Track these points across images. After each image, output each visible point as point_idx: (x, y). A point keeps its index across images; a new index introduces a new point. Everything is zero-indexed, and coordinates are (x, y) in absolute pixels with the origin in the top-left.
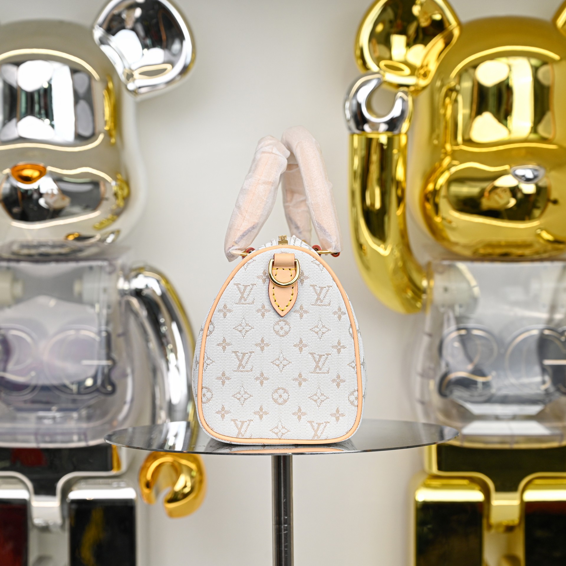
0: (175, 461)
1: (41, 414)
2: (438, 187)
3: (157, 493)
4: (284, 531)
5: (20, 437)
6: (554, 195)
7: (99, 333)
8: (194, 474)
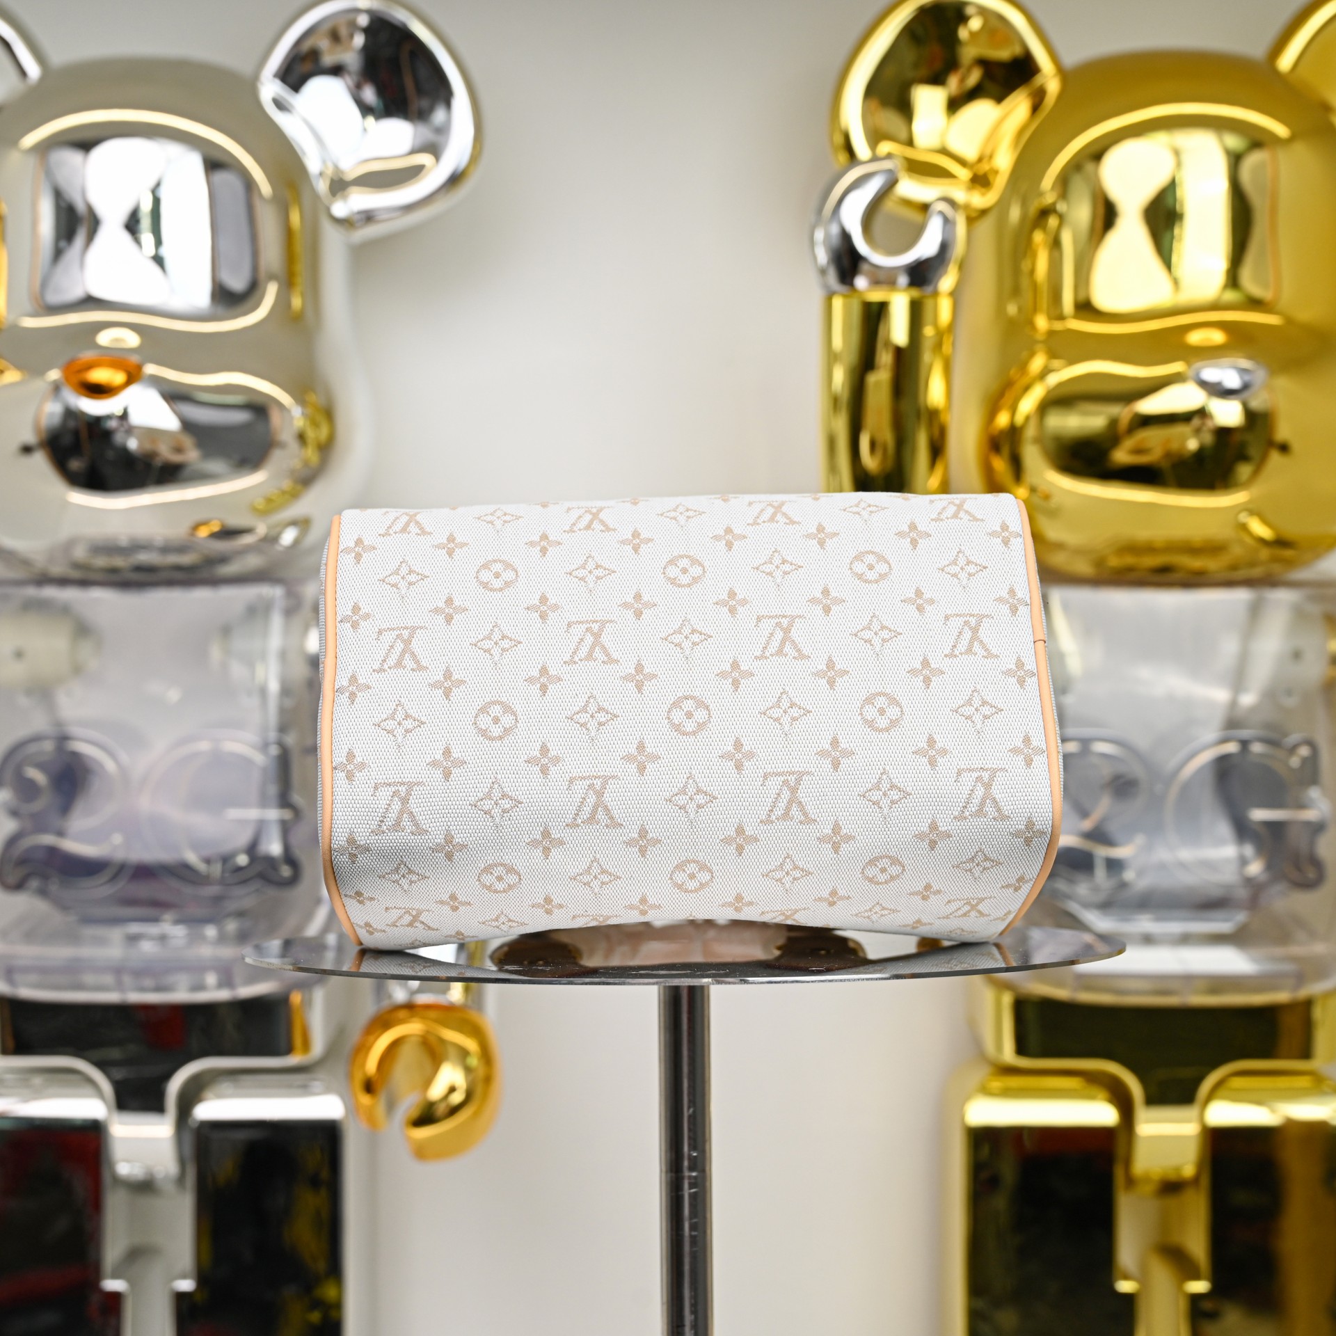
0: (428, 1032)
1: (135, 928)
2: (1019, 419)
3: (391, 1106)
4: (690, 1188)
5: (89, 979)
6: (1283, 432)
7: (264, 747)
8: (473, 1061)
